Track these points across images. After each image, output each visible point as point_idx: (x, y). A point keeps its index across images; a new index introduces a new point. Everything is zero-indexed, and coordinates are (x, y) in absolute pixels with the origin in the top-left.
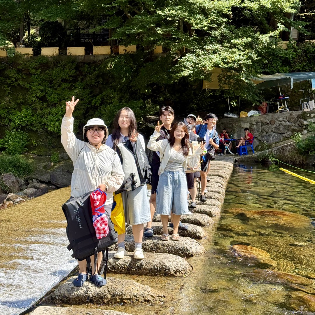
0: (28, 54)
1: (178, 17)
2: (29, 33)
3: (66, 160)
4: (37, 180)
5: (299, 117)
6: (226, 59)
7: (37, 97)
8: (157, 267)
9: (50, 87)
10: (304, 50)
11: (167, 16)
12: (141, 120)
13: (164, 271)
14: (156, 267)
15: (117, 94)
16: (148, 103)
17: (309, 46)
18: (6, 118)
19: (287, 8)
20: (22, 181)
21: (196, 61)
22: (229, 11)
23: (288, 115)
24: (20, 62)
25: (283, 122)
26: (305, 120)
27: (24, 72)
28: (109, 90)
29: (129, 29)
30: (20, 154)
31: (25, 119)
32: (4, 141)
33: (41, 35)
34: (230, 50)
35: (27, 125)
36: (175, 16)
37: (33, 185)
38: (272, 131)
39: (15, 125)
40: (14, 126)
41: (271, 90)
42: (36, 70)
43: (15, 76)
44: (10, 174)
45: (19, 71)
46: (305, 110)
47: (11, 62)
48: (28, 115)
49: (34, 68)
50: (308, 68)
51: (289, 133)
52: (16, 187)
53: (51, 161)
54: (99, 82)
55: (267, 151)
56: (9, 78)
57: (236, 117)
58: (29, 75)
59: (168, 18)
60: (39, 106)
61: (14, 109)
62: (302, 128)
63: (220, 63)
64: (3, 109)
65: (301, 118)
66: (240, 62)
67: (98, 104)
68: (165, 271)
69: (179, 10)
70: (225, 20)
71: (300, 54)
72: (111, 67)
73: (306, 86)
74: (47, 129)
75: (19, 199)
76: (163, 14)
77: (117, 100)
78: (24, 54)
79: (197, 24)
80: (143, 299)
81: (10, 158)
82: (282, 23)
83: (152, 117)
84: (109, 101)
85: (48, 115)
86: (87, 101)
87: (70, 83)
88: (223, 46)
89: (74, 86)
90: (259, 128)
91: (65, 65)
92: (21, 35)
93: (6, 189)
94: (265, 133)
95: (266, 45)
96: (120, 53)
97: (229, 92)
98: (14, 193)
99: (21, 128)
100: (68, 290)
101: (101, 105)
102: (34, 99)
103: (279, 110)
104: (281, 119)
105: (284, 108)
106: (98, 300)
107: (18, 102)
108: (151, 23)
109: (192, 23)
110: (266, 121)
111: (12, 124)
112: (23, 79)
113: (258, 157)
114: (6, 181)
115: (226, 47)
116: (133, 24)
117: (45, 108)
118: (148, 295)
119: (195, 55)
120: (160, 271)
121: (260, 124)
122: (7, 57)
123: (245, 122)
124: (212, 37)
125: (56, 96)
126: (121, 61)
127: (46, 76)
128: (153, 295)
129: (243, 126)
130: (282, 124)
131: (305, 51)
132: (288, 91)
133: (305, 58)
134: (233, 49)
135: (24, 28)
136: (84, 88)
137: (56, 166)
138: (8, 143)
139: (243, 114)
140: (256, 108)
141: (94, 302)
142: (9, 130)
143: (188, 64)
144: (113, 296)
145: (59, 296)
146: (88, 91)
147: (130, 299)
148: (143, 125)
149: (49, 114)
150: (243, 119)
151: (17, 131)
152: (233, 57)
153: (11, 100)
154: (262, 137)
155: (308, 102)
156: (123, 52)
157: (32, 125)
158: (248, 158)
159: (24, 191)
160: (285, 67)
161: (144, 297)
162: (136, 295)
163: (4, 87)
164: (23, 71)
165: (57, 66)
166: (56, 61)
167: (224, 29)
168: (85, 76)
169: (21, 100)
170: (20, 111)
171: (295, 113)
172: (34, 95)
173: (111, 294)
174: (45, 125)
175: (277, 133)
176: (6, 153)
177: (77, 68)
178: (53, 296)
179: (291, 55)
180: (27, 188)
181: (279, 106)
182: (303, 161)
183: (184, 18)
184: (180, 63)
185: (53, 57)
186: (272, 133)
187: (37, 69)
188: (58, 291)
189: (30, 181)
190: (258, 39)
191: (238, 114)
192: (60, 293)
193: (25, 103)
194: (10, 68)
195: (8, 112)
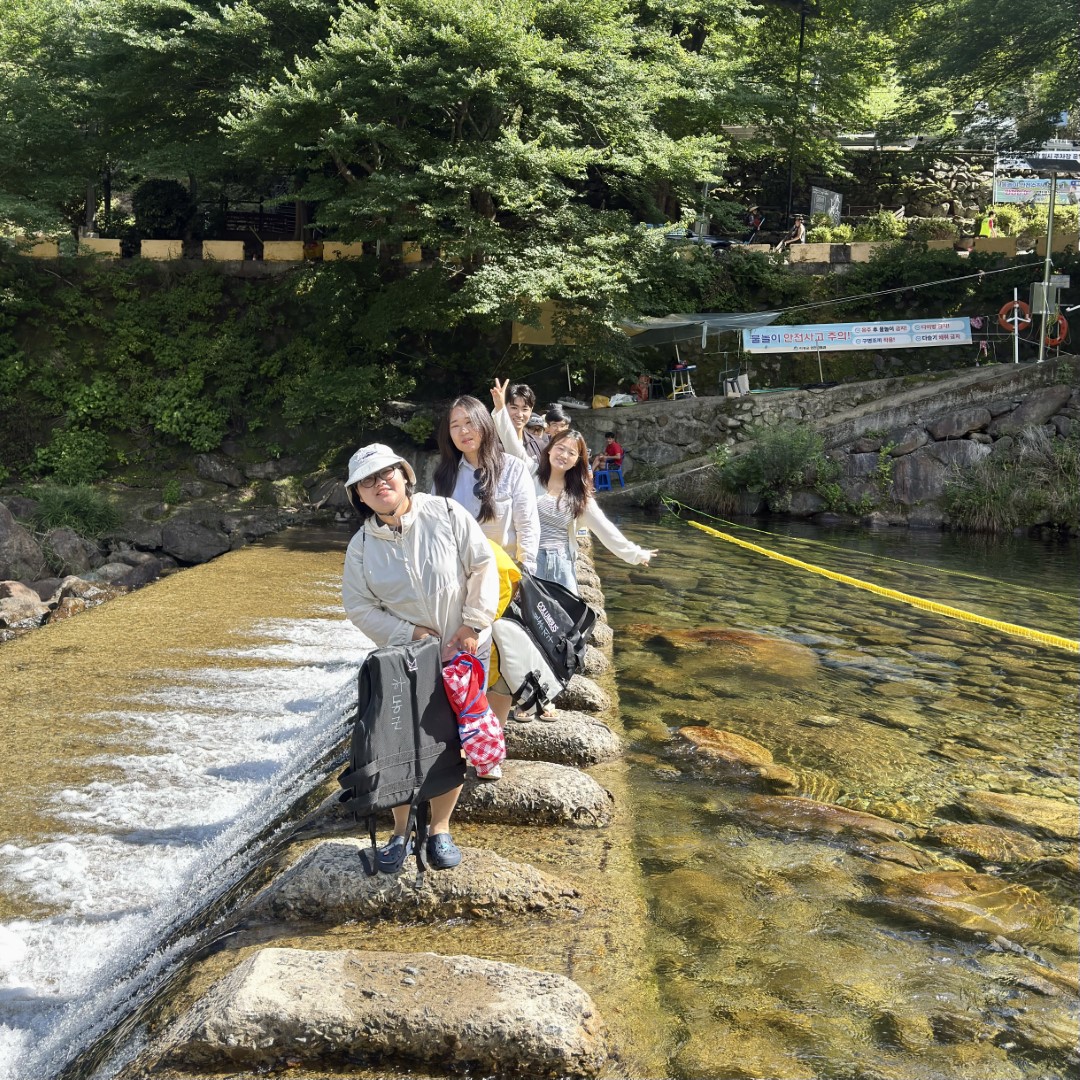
0: (110, 254)
1: (468, 181)
2: (108, 205)
3: (197, 497)
4: (130, 543)
5: (718, 409)
6: (574, 278)
7: (130, 353)
8: (529, 800)
9: (162, 332)
10: (729, 266)
11: (445, 179)
12: (373, 409)
13: (546, 811)
14: (526, 802)
15: (319, 352)
16: (390, 372)
17: (740, 256)
18: (54, 400)
19: (704, 173)
20: (94, 546)
21: (507, 282)
22: (581, 172)
23: (694, 405)
24: (90, 270)
25: (684, 421)
26: (731, 416)
27: (100, 295)
28: (299, 340)
29: (356, 205)
30: (89, 482)
31: (101, 403)
32: (50, 452)
33: (137, 213)
34: (583, 260)
35: (105, 417)
36: (463, 179)
37: (120, 554)
38: (661, 439)
39: (77, 417)
40: (73, 418)
41: (657, 349)
42: (128, 291)
43: (77, 304)
44: (66, 530)
45: (88, 292)
46: (731, 394)
47: (70, 271)
48: (108, 393)
49: (122, 285)
50: (735, 304)
51: (698, 443)
52: (80, 559)
53: (162, 501)
54: (276, 321)
55: (657, 484)
56: (63, 307)
57: (584, 406)
58: (112, 301)
59: (447, 184)
60: (133, 374)
61: (75, 378)
62: (724, 432)
63: (561, 289)
64: (49, 378)
65: (722, 412)
66: (603, 288)
67: (273, 372)
68: (550, 810)
69: (471, 165)
70: (570, 193)
71: (720, 275)
72: (305, 289)
73: (731, 343)
74: (153, 426)
75: (93, 591)
76: (437, 173)
77: (320, 363)
78: (100, 254)
79: (512, 199)
80: (524, 904)
81: (65, 491)
82: (691, 206)
83: (400, 404)
84: (300, 367)
85: (155, 395)
86: (249, 366)
87: (208, 322)
88: (565, 250)
89: (218, 330)
90: (633, 433)
91: (196, 282)
92: (89, 208)
93: (58, 564)
94: (646, 444)
95: (658, 251)
96: (325, 258)
97: (577, 353)
98: (76, 574)
99: (92, 423)
100: (320, 885)
101: (280, 373)
102: (122, 358)
103: (675, 393)
104: (681, 413)
105: (686, 389)
106: (404, 911)
107: (85, 362)
108: (409, 193)
109: (503, 197)
110: (648, 417)
111: (70, 414)
112: (97, 311)
113: (638, 496)
114: (56, 546)
115: (573, 252)
116: (365, 194)
117: (150, 378)
118: (536, 892)
119: (504, 269)
120: (537, 811)
121: (637, 424)
122: (60, 260)
123: (605, 418)
124: (541, 229)
125: (177, 352)
126: (329, 276)
127: (153, 306)
128: (548, 891)
129: (599, 427)
130: (682, 425)
131: (730, 268)
132: (695, 354)
133: (731, 283)
134: (589, 258)
135: (96, 194)
136: (242, 336)
137: (176, 512)
138: (60, 456)
139: (599, 401)
140: (627, 389)
141: (393, 915)
142: (62, 427)
143: (489, 288)
144: (446, 900)
145: (296, 899)
146: (250, 342)
147: (491, 906)
148: (378, 421)
149: (159, 391)
150: (602, 413)
151: (81, 428)
152: (589, 276)
153: (67, 359)
154: (641, 452)
155: (735, 377)
156: (333, 257)
157: (117, 416)
158: (614, 497)
159: (101, 570)
160: (689, 300)
161: (525, 899)
162: (505, 894)
163: (51, 328)
164: (97, 292)
165: (180, 284)
166: (176, 271)
167: (568, 214)
168: (244, 307)
169: (92, 359)
170: (90, 384)
171: (711, 401)
172: (123, 348)
173: (439, 895)
174: (147, 416)
175: (671, 443)
176: (56, 481)
177: (225, 290)
178: (278, 901)
179: (701, 274)
180: (106, 563)
181: (674, 385)
182: (733, 505)
183: (485, 184)
184: (470, 284)
185: (170, 263)
186: (661, 443)
187: (129, 289)
188: (291, 886)
189: (113, 547)
190: (640, 237)
191: (588, 400)
192: (299, 891)
193: (102, 365)
194: (67, 285)
195: (60, 385)
